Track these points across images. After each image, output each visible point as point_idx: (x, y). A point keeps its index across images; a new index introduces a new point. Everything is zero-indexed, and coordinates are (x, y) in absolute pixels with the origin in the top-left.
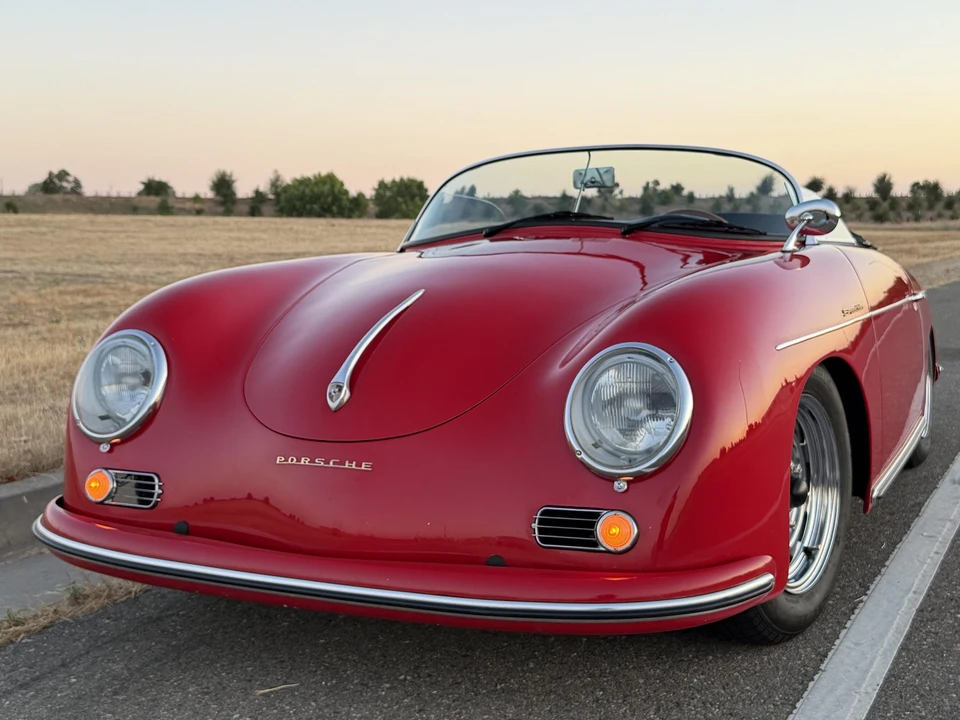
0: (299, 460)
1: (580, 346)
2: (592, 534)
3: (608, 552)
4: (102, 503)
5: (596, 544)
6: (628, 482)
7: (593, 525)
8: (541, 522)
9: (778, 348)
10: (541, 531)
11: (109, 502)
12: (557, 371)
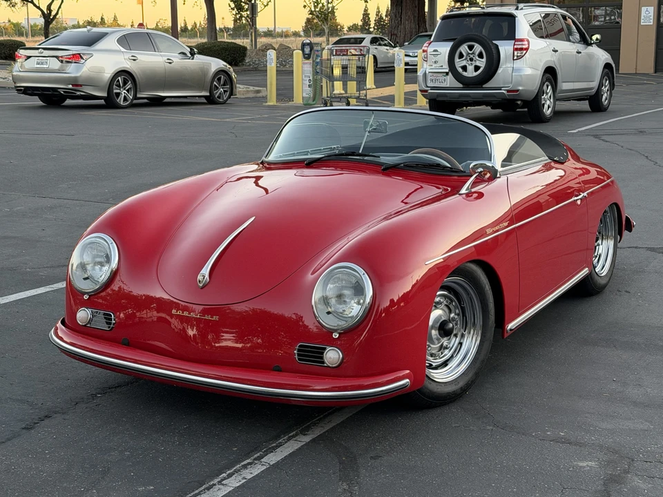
0: (183, 313)
1: (322, 264)
2: (322, 358)
3: (329, 367)
4: (85, 326)
5: (323, 363)
6: (340, 334)
7: (322, 353)
8: (299, 350)
9: (427, 263)
10: (299, 355)
11: (89, 325)
12: (310, 277)
